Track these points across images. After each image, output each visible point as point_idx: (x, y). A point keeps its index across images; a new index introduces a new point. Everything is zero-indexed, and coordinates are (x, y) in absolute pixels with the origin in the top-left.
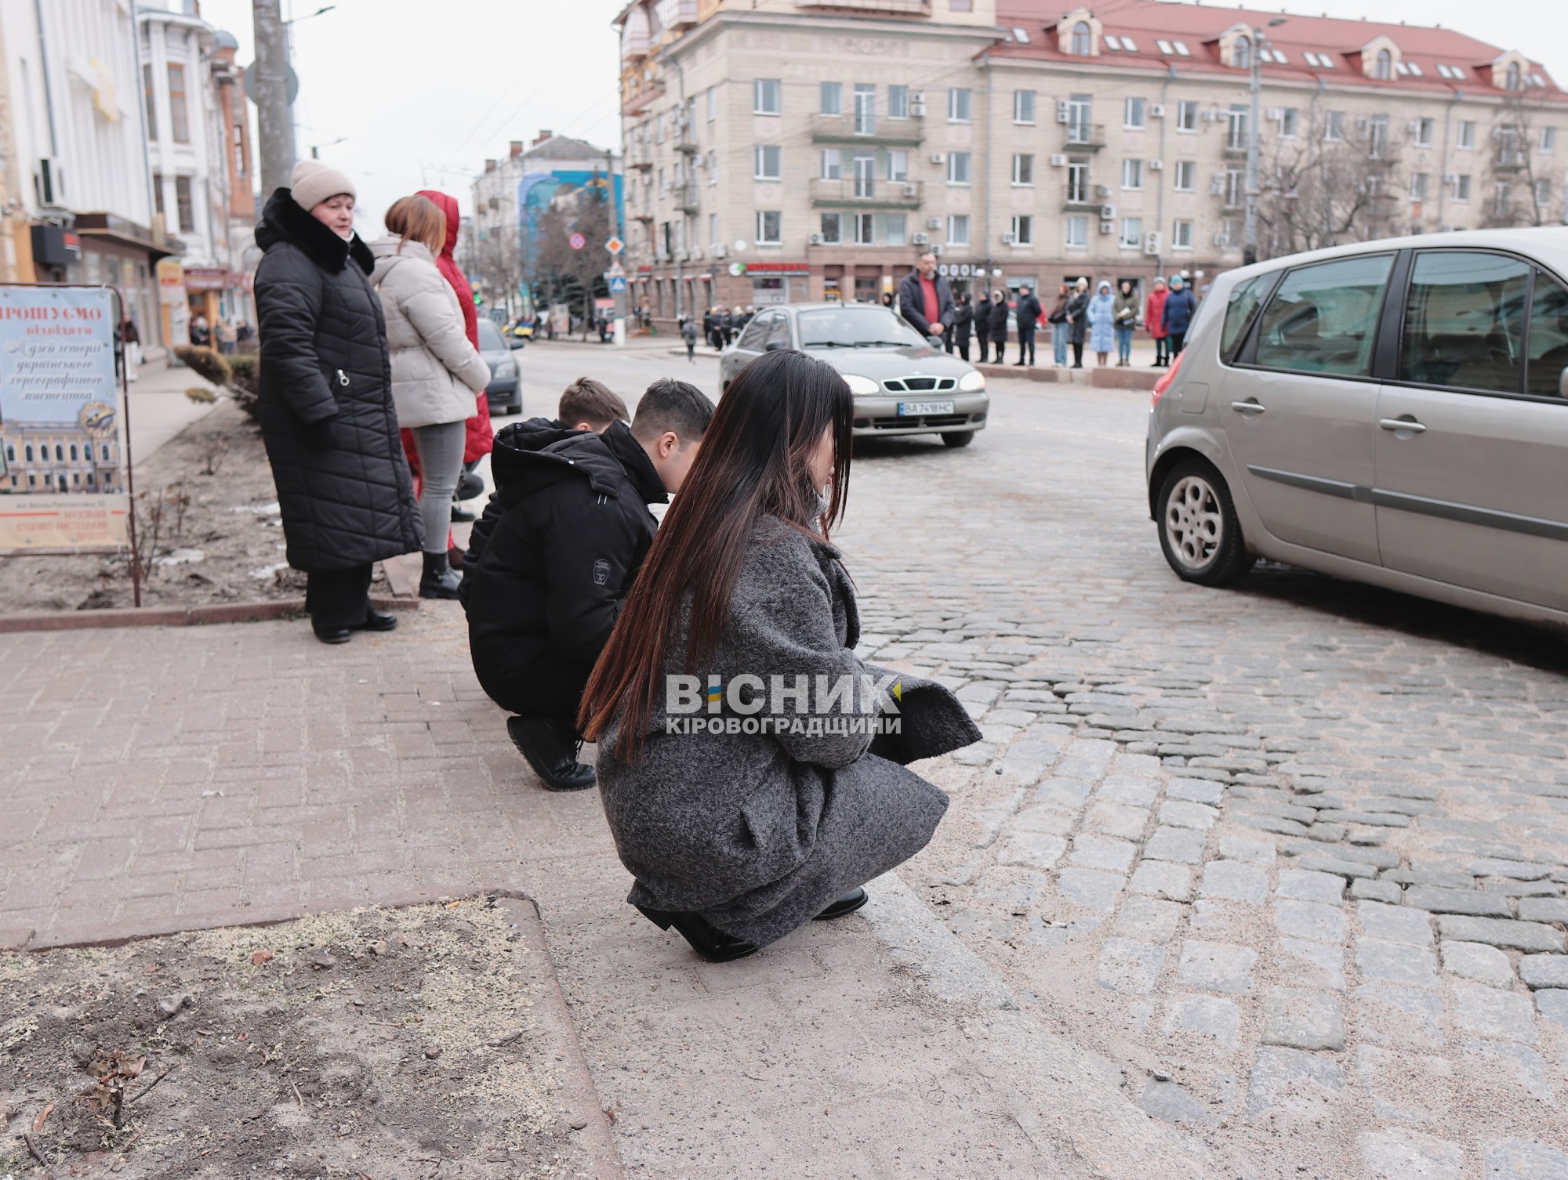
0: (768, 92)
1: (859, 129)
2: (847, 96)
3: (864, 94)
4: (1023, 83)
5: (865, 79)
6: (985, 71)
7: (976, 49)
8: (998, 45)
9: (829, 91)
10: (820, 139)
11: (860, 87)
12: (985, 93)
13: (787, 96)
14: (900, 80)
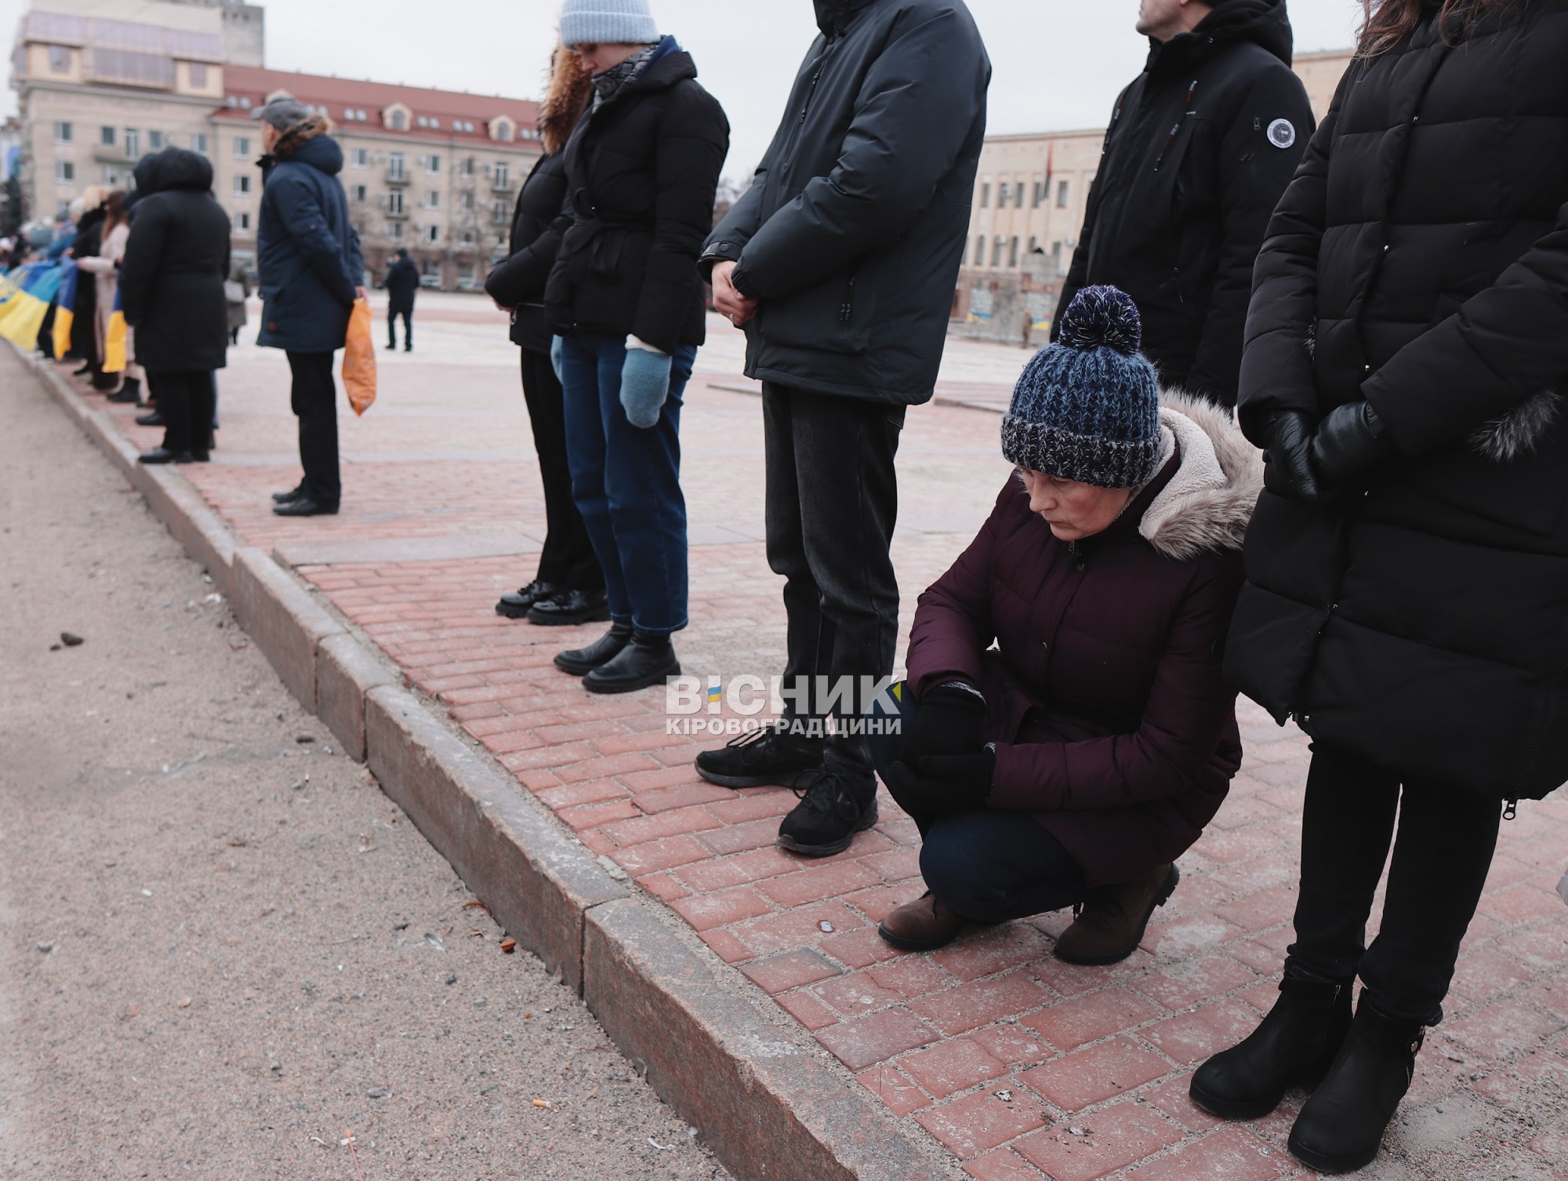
0: (66, 131)
1: (128, 153)
2: (120, 137)
3: (132, 135)
4: (241, 133)
5: (132, 124)
6: (215, 125)
7: (209, 111)
8: (224, 110)
9: (108, 134)
10: (100, 160)
11: (129, 130)
12: (215, 137)
13: (76, 132)
14: (156, 126)
